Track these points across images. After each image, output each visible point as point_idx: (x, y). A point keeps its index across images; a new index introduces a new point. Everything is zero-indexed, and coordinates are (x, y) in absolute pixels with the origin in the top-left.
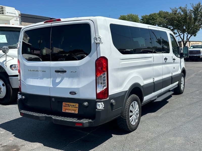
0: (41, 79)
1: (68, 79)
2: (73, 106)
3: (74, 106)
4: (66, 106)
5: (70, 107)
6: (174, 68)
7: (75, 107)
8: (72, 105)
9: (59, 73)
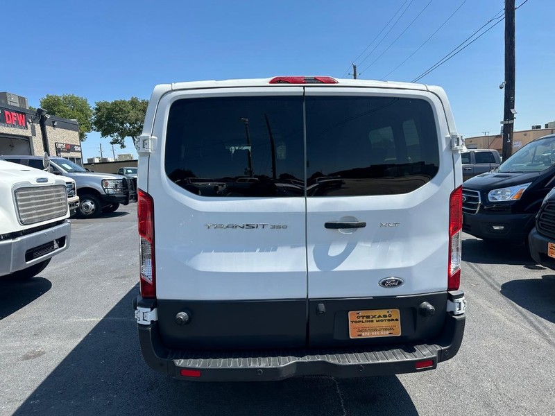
0: (269, 251)
1: (369, 245)
2: (383, 319)
3: (388, 318)
4: (359, 322)
5: (375, 321)
7: (389, 320)
8: (380, 316)
9: (339, 229)
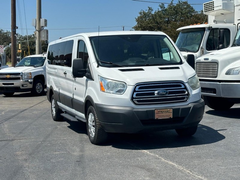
6: (75, 89)
